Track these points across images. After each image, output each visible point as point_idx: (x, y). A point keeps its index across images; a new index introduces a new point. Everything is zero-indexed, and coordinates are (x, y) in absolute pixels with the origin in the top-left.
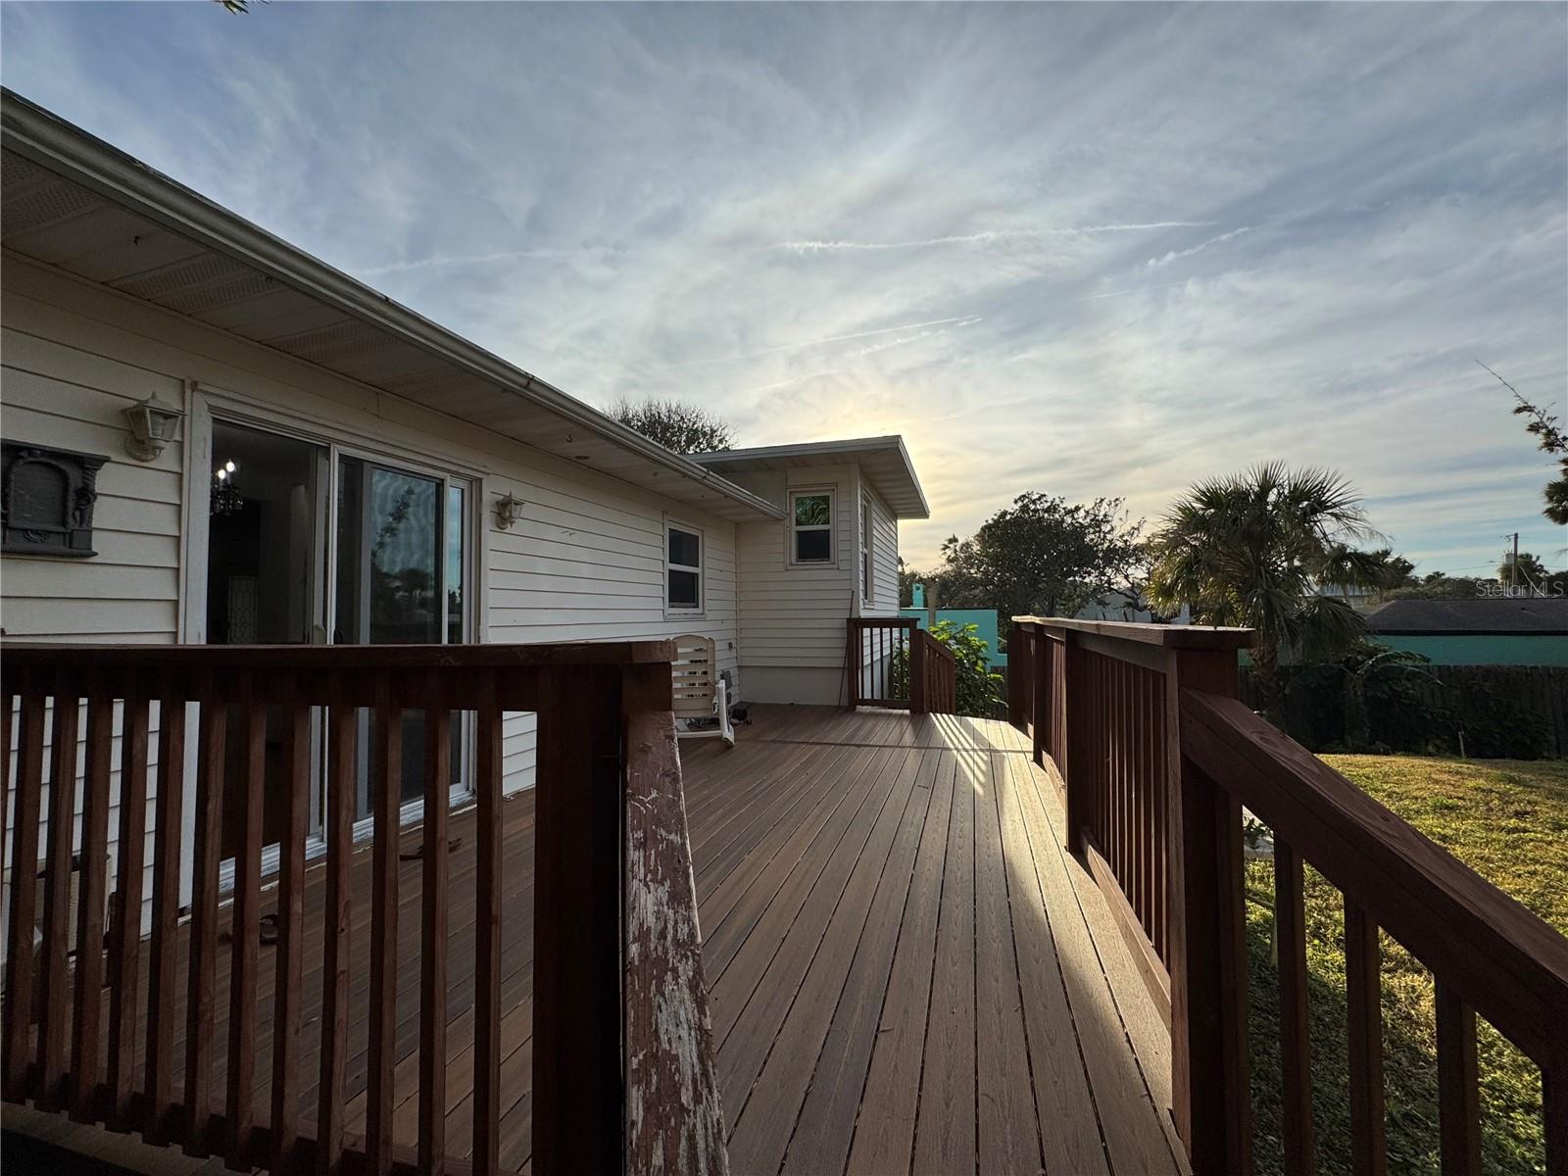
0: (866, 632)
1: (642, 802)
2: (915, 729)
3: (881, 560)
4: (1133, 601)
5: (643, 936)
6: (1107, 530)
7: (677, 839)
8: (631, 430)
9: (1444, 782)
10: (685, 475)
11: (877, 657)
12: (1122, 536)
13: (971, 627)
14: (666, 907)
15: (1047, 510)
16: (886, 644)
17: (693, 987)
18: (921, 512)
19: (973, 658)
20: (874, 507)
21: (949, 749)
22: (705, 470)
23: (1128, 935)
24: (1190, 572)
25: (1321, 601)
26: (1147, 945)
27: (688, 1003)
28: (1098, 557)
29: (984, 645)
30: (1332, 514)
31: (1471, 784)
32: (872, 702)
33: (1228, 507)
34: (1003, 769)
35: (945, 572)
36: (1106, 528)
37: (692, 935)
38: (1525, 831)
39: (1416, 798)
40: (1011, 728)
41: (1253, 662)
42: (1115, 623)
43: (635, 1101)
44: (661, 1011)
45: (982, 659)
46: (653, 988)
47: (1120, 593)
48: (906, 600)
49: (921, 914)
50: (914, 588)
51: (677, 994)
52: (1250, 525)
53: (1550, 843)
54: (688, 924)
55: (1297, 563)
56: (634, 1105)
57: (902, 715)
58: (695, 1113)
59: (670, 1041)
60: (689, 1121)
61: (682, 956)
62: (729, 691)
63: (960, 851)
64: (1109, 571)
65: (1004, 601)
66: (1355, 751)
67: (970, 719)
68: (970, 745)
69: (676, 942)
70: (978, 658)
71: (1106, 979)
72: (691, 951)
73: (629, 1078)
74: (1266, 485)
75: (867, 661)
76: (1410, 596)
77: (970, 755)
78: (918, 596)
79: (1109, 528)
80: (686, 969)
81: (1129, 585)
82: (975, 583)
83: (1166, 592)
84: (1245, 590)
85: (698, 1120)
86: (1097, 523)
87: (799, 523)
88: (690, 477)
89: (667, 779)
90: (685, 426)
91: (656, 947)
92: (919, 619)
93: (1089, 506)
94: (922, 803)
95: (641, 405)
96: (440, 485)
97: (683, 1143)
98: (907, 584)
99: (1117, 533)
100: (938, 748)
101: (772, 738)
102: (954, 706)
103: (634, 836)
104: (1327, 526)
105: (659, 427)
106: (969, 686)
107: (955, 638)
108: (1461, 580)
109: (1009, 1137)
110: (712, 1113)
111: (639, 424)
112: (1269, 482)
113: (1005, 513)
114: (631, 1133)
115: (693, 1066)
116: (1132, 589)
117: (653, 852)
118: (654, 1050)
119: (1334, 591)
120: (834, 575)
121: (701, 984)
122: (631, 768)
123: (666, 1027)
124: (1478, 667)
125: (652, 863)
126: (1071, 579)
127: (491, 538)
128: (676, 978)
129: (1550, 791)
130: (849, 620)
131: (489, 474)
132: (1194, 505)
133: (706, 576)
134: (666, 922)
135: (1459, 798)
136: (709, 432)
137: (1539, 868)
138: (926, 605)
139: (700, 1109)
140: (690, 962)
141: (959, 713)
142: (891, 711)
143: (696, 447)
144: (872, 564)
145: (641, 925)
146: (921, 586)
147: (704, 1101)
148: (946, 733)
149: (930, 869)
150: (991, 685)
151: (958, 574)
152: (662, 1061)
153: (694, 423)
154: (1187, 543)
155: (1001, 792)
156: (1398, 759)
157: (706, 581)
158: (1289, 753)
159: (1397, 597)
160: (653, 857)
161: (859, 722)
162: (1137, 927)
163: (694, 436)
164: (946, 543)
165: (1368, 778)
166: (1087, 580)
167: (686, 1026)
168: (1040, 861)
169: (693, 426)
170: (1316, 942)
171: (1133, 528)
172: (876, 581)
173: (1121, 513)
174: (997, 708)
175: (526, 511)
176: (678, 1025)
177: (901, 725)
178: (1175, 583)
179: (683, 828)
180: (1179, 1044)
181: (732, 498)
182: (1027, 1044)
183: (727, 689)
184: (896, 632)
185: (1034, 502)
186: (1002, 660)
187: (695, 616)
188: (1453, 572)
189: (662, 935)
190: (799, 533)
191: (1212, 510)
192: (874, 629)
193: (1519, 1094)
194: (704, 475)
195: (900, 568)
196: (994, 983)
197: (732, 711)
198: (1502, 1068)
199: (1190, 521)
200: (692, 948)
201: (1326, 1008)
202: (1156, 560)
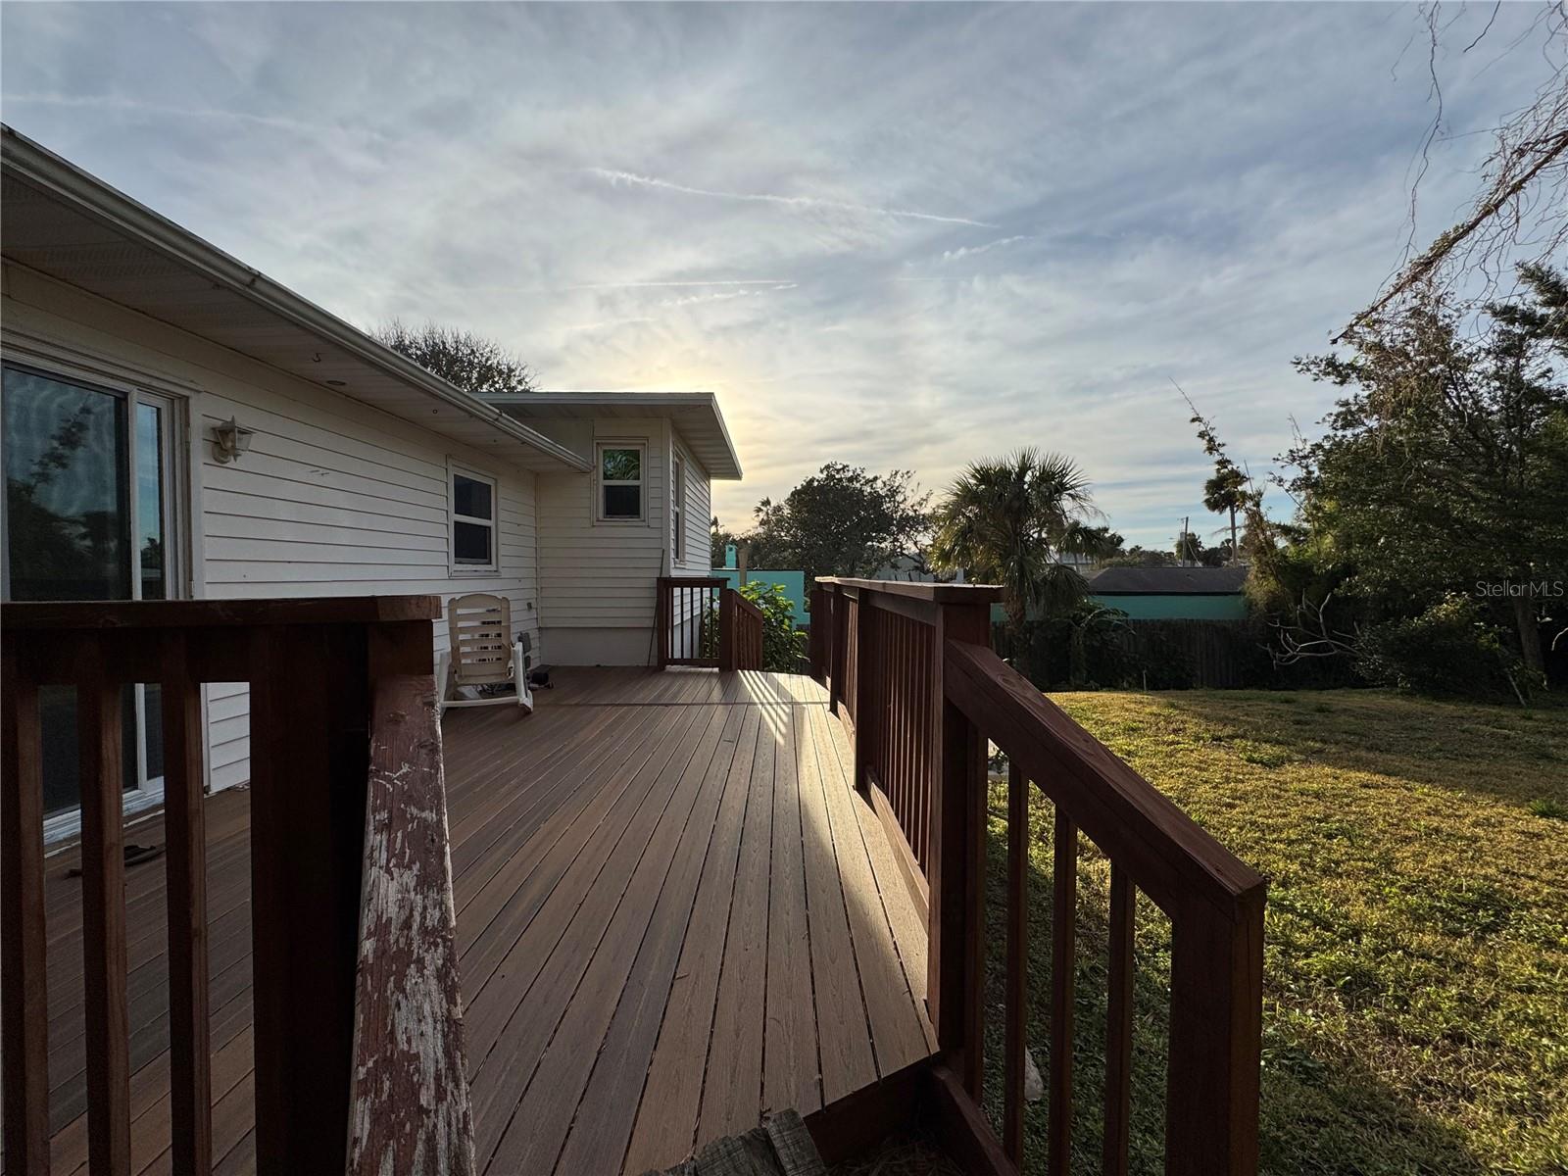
0: (677, 591)
1: (388, 780)
2: (723, 684)
3: (694, 520)
4: (919, 565)
5: (382, 929)
6: (901, 500)
7: (430, 816)
8: (410, 361)
9: (1131, 711)
10: (472, 415)
11: (687, 616)
12: (912, 506)
13: (779, 587)
14: (413, 893)
15: (851, 480)
16: (697, 604)
17: (442, 975)
18: (733, 472)
19: (780, 616)
20: (686, 464)
21: (755, 704)
22: (497, 411)
23: (900, 858)
24: (965, 540)
25: (1058, 567)
26: (914, 863)
27: (435, 994)
28: (894, 525)
29: (790, 604)
30: (1070, 495)
31: (1148, 710)
32: (682, 662)
33: (996, 484)
34: (802, 719)
35: (757, 535)
36: (900, 498)
37: (444, 920)
38: (1178, 743)
39: (1113, 724)
40: (812, 682)
41: (1009, 619)
42: (902, 583)
43: (359, 1115)
44: (399, 1009)
45: (787, 618)
46: (391, 985)
47: (910, 558)
48: (718, 560)
49: (721, 862)
50: (727, 549)
51: (422, 986)
52: (1011, 502)
53: (1192, 751)
54: (441, 909)
55: (1044, 535)
56: (358, 1120)
57: (711, 673)
58: (436, 1111)
59: (409, 1041)
60: (428, 1122)
61: (430, 944)
62: (527, 654)
63: (760, 799)
64: (901, 537)
65: (809, 562)
66: (1076, 689)
67: (775, 675)
68: (774, 699)
69: (424, 931)
70: (785, 617)
71: (881, 898)
72: (442, 937)
73: (353, 1092)
74: (1024, 468)
75: (677, 621)
76: (1119, 564)
77: (774, 709)
78: (731, 556)
79: (902, 498)
80: (434, 959)
81: (918, 551)
82: (785, 546)
83: (945, 557)
84: (1005, 557)
85: (440, 1118)
86: (893, 492)
87: (606, 477)
88: (477, 416)
89: (424, 751)
90: (476, 361)
91: (397, 941)
92: (729, 579)
93: (885, 477)
94: (726, 756)
95: (421, 331)
96: (121, 401)
97: (420, 1146)
98: (720, 545)
99: (909, 503)
100: (744, 703)
101: (576, 702)
102: (761, 664)
103: (374, 818)
104: (1066, 503)
105: (443, 359)
106: (776, 644)
107: (764, 598)
108: (1152, 552)
109: (791, 1052)
110: (458, 1107)
111: (419, 352)
112: (1026, 464)
113: (812, 480)
114: (353, 1152)
115: (437, 1062)
116: (919, 555)
117: (399, 834)
118: (388, 1054)
119: (1068, 560)
120: (646, 532)
121: (453, 970)
122: (377, 741)
123: (405, 1025)
124: (1158, 620)
125: (398, 845)
126: (870, 543)
127: (204, 473)
128: (421, 969)
129: (1195, 712)
130: (659, 579)
131: (199, 392)
132: (970, 481)
133: (500, 530)
134: (412, 910)
135: (1140, 722)
136: (506, 371)
137: (1184, 770)
138: (738, 566)
139: (443, 1108)
140: (440, 949)
141: (766, 669)
142: (700, 669)
143: (491, 386)
144: (683, 524)
145: (379, 918)
146: (734, 547)
147: (449, 1098)
148: (752, 688)
149: (732, 819)
150: (796, 642)
151: (769, 537)
152: (399, 1065)
153: (488, 359)
154: (964, 514)
155: (800, 740)
156: (1103, 694)
157: (500, 535)
158: (1023, 691)
159: (1110, 565)
160: (399, 840)
161: (667, 683)
162: (907, 849)
163: (487, 373)
164: (759, 504)
165: (1083, 710)
166: (883, 545)
167: (430, 1020)
168: (831, 801)
169: (486, 362)
170: (1041, 844)
171: (922, 499)
172: (687, 541)
173: (913, 484)
174: (801, 664)
175: (255, 442)
176: (420, 1021)
177: (710, 682)
178: (952, 549)
179: (439, 804)
180: (933, 944)
181: (529, 444)
182: (811, 966)
183: (524, 652)
184: (707, 591)
185: (838, 471)
186: (805, 618)
187: (487, 574)
188: (1147, 547)
189: (407, 925)
190: (607, 488)
191: (983, 487)
192: (685, 589)
193: (1161, 937)
194: (496, 416)
195: (713, 529)
196: (785, 916)
197: (531, 675)
198: (1153, 921)
199: (967, 495)
200: (444, 933)
201: (1045, 895)
202: (940, 529)
